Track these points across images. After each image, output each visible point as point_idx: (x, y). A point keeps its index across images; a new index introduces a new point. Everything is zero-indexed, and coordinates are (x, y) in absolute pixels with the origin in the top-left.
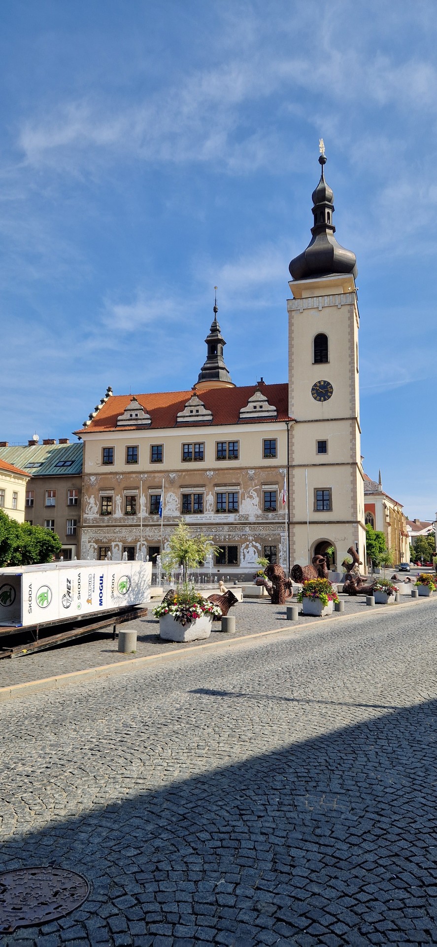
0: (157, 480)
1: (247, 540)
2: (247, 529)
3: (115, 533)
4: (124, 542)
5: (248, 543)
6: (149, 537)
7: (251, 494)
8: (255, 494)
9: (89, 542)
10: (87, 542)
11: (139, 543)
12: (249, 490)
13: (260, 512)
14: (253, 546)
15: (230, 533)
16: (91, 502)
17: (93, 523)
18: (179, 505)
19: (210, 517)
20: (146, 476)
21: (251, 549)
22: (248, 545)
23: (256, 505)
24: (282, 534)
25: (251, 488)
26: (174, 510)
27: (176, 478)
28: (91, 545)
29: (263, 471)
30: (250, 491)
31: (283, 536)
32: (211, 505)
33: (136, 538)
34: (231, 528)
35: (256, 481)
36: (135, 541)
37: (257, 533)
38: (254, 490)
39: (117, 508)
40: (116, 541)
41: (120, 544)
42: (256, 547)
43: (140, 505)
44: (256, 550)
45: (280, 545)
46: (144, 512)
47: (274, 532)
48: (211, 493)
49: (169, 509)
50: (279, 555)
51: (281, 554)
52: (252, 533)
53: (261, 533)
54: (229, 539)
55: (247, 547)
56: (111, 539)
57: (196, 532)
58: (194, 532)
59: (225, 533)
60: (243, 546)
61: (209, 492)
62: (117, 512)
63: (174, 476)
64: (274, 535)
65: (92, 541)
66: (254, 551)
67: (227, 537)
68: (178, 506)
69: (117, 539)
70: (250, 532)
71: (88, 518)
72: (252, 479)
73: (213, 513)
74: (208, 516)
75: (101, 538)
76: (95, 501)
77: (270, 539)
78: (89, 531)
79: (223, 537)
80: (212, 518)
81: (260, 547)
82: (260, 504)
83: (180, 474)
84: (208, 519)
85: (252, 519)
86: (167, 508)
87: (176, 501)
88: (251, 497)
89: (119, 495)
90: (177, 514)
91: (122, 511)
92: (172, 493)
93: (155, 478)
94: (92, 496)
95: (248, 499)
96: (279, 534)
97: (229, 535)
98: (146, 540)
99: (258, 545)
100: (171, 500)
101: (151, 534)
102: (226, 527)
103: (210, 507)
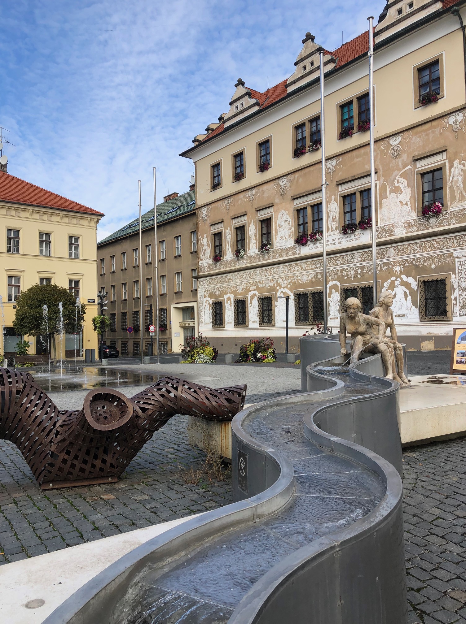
0: (266, 195)
1: (391, 273)
2: (391, 251)
3: (226, 282)
4: (234, 293)
5: (393, 279)
6: (260, 283)
7: (396, 185)
8: (403, 184)
9: (205, 297)
10: (203, 298)
11: (250, 294)
12: (392, 178)
13: (413, 216)
14: (403, 283)
15: (363, 264)
16: (204, 244)
17: (207, 271)
18: (293, 229)
19: (333, 240)
20: (254, 191)
21: (400, 290)
22: (393, 283)
23: (406, 204)
24: (455, 254)
25: (396, 172)
26: (287, 237)
27: (288, 185)
28: (206, 301)
29: (417, 133)
30: (394, 180)
31: (458, 257)
32: (334, 218)
33: (247, 287)
34: (365, 255)
35: (404, 157)
36: (246, 292)
37: (409, 257)
38: (401, 176)
39: (227, 247)
40: (228, 294)
41: (232, 297)
42: (407, 285)
43: (249, 238)
44: (407, 291)
45: (453, 276)
46: (254, 247)
47: (440, 252)
48: (333, 197)
49: (282, 237)
50: (453, 297)
51: (456, 293)
52: (400, 258)
53: (416, 256)
54: (362, 274)
55: (392, 286)
56: (223, 291)
57: (315, 268)
58: (312, 269)
59: (355, 265)
60: (385, 285)
61: (331, 196)
62: (228, 252)
63: (284, 183)
64: (440, 257)
65: (207, 296)
66: (405, 293)
67: (359, 271)
68: (291, 231)
69: (229, 290)
70: (396, 257)
71: (203, 264)
72: (397, 155)
73: (338, 232)
74: (330, 239)
75: (214, 291)
76: (208, 241)
77: (433, 266)
78: (204, 282)
79: (353, 272)
80: (336, 242)
81: (414, 285)
82: (413, 200)
83: (292, 177)
84: (331, 244)
85: (400, 233)
86: (279, 236)
87: (289, 223)
88: (397, 190)
89: (229, 229)
90: (291, 242)
91: (232, 251)
92: (284, 212)
93: (263, 193)
94: (205, 235)
95: (393, 194)
96: (450, 255)
97: (363, 268)
98: (257, 289)
99: (411, 280)
100: (283, 223)
101: (262, 279)
102: (357, 254)
103: (332, 223)
